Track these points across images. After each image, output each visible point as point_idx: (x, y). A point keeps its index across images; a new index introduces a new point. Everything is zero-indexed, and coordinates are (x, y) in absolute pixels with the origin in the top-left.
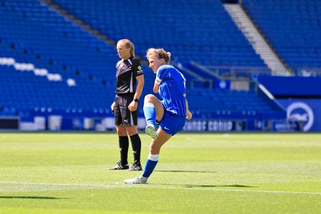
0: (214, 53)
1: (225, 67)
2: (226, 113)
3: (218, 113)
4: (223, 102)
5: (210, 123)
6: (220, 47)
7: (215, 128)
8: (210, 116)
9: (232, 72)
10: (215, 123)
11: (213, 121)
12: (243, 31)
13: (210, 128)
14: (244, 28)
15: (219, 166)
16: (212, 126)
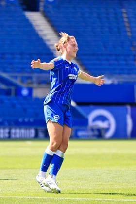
0: (16, 61)
1: (26, 75)
2: (29, 121)
3: (21, 120)
4: (25, 110)
5: (13, 131)
6: (21, 54)
7: (18, 136)
8: (12, 123)
9: (34, 79)
10: (18, 131)
11: (15, 128)
12: (45, 38)
13: (13, 136)
14: (45, 35)
15: (22, 173)
16: (15, 134)
